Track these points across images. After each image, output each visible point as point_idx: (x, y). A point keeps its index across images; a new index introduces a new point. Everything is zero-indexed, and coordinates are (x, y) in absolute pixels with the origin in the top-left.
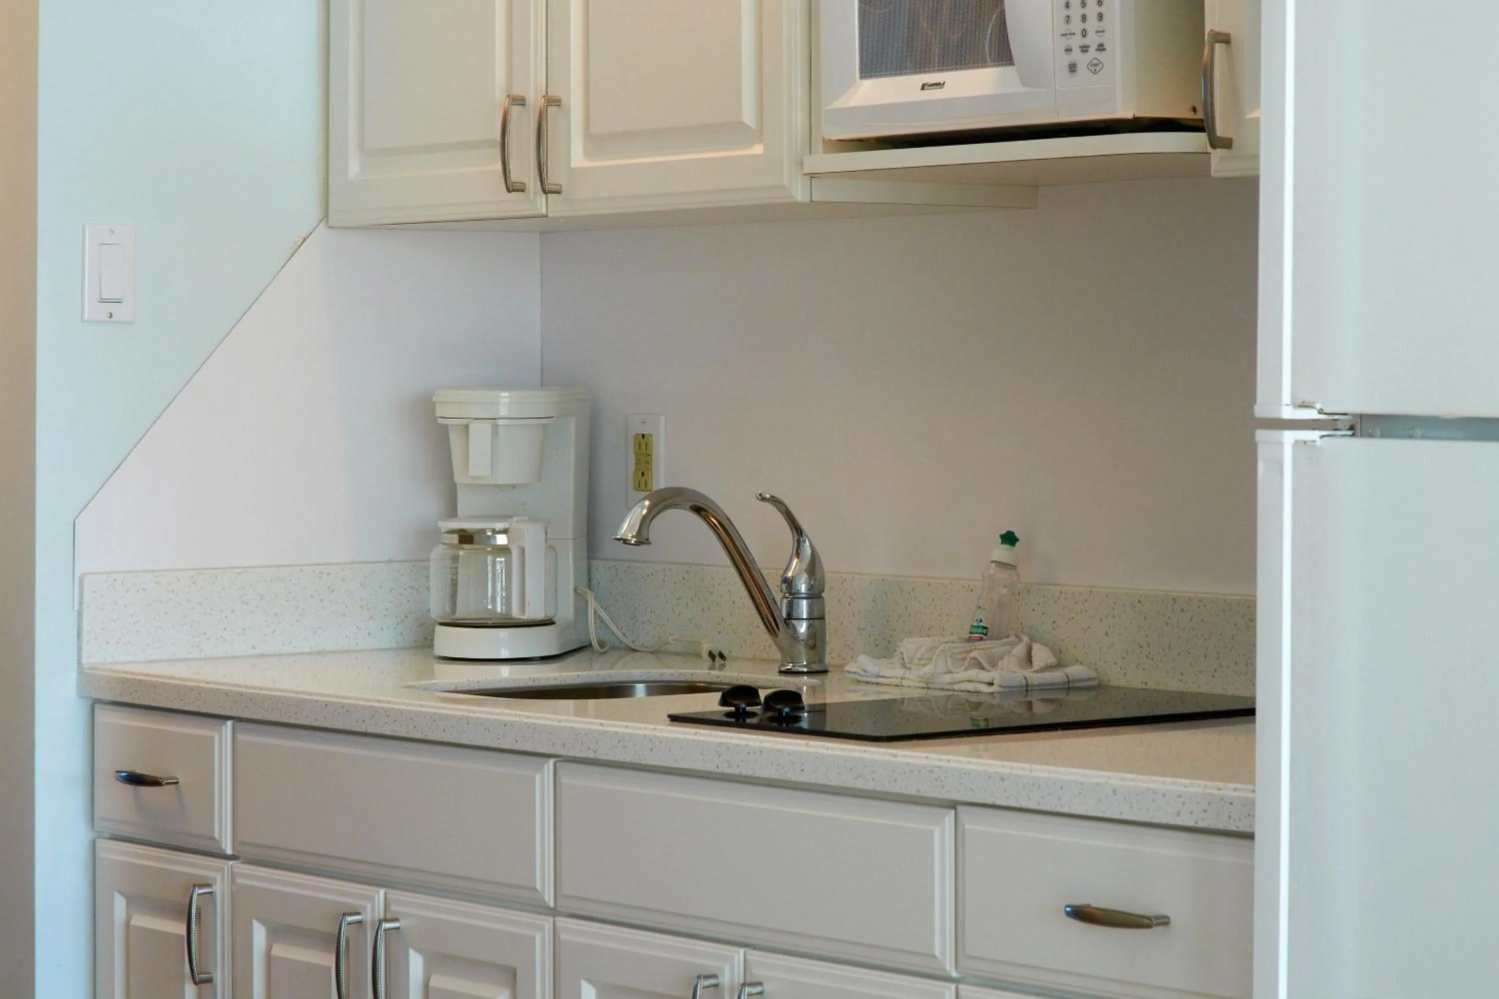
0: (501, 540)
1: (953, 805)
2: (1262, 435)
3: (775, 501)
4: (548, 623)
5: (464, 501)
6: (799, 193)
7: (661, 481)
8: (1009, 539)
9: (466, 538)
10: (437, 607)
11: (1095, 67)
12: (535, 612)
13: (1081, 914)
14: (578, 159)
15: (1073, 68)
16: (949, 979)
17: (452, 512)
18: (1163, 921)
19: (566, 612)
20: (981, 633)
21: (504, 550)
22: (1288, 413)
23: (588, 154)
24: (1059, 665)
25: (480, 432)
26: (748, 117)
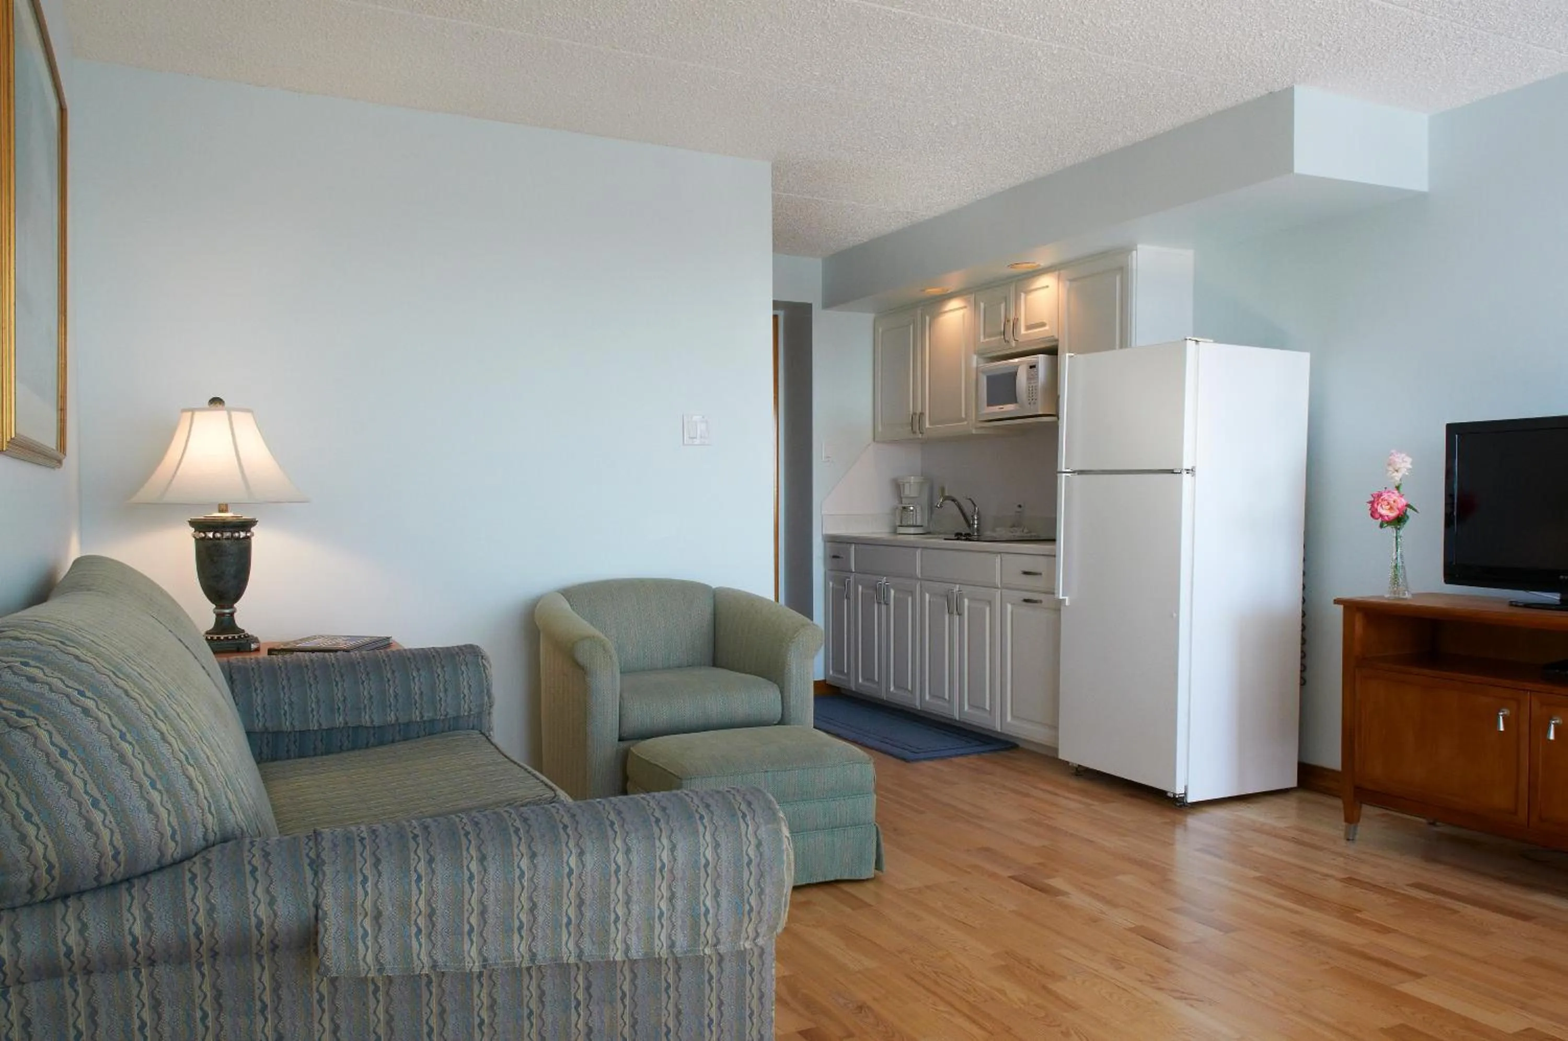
0: (912, 508)
1: (1000, 553)
2: (1059, 475)
3: (970, 499)
4: (922, 526)
5: (904, 500)
6: (974, 432)
7: (947, 494)
8: (1020, 506)
9: (904, 508)
10: (898, 523)
11: (1035, 403)
12: (919, 523)
13: (1026, 573)
14: (927, 426)
15: (1030, 404)
16: (998, 588)
17: (901, 503)
18: (1040, 574)
19: (926, 524)
20: (1013, 526)
21: (912, 511)
22: (1064, 470)
23: (930, 424)
24: (1030, 532)
25: (907, 485)
26: (963, 416)
